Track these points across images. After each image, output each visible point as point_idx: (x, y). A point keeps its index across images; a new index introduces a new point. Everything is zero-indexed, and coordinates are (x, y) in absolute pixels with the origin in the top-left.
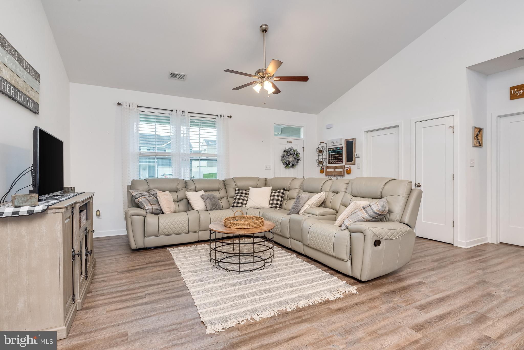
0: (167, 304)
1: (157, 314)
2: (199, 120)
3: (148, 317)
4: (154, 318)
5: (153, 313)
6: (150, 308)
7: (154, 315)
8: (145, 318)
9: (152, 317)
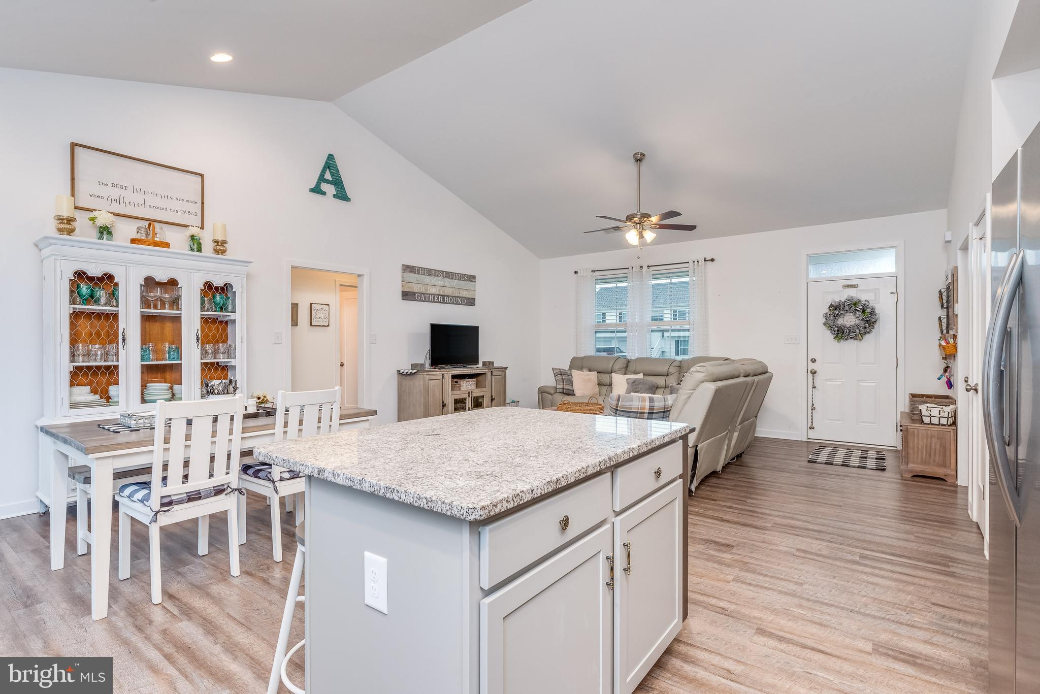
2: (668, 273)
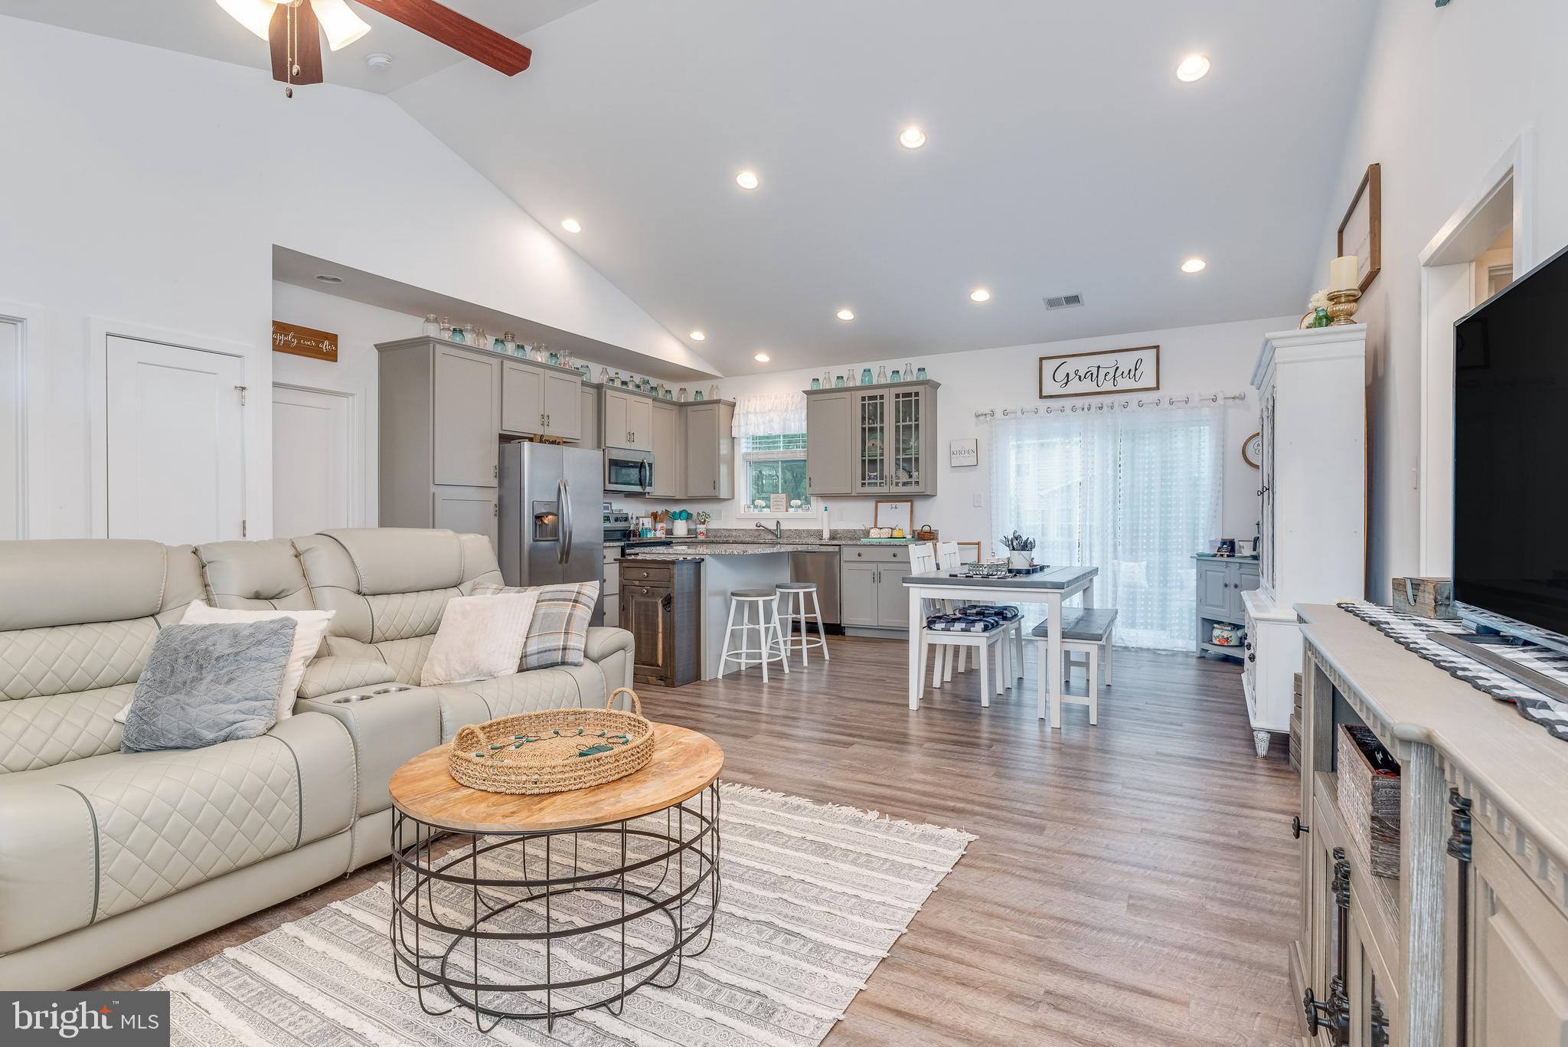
0: (996, 930)
1: (1042, 918)
3: (1067, 921)
4: (1056, 911)
5: (1052, 924)
6: (1049, 942)
7: (1051, 917)
8: (1076, 923)
9: (1058, 916)
